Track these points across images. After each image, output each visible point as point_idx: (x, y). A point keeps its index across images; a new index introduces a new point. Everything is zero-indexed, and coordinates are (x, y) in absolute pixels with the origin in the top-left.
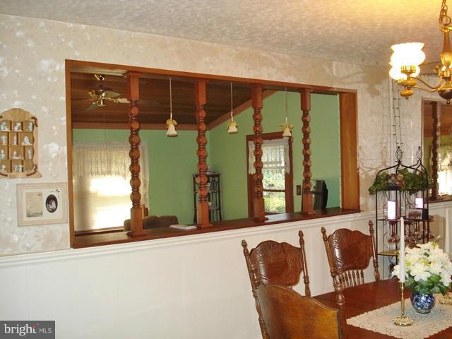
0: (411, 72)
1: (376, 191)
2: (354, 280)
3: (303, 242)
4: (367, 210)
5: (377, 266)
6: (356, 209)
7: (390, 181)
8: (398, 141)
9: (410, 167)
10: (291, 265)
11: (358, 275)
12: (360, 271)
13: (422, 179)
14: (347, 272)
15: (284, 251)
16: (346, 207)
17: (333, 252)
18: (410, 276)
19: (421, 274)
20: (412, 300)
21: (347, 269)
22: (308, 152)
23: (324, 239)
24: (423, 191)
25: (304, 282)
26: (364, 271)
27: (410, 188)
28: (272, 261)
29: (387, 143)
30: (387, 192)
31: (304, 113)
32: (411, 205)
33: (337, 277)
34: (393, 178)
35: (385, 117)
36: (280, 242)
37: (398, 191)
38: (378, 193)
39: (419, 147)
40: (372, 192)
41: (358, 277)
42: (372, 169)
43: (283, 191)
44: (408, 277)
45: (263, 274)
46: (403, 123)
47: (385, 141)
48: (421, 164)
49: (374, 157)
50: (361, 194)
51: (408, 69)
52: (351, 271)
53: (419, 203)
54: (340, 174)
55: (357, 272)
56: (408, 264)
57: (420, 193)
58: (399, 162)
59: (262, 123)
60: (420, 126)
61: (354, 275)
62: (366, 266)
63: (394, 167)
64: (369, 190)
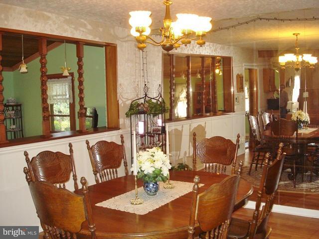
0: (143, 31)
1: (131, 115)
2: (111, 176)
3: (72, 151)
4: (125, 128)
5: (127, 166)
6: (117, 128)
7: (140, 108)
8: (146, 81)
9: (154, 99)
10: (63, 168)
11: (113, 172)
12: (114, 170)
13: (161, 106)
14: (105, 171)
15: (58, 158)
16: (110, 126)
17: (95, 157)
18: (141, 170)
19: (148, 169)
20: (144, 187)
21: (106, 169)
22: (81, 87)
23: (88, 148)
24: (162, 114)
25: (74, 179)
26: (118, 169)
27: (153, 112)
28: (48, 165)
29: (138, 82)
30: (138, 115)
31: (79, 59)
32: (154, 124)
33: (98, 175)
34: (142, 106)
35: (137, 64)
36: (55, 152)
37: (146, 115)
38: (132, 116)
39: (160, 85)
40: (128, 115)
41: (114, 174)
42: (128, 100)
43: (68, 116)
44: (140, 171)
45: (41, 175)
46: (149, 68)
47: (137, 80)
48: (161, 96)
49: (129, 92)
50: (120, 117)
51: (141, 29)
52: (108, 170)
53: (160, 122)
54: (106, 103)
55: (113, 170)
56: (141, 163)
57: (160, 115)
58: (146, 95)
59: (47, 65)
60: (161, 70)
61: (110, 173)
62: (119, 166)
63: (143, 98)
64: (126, 114)
